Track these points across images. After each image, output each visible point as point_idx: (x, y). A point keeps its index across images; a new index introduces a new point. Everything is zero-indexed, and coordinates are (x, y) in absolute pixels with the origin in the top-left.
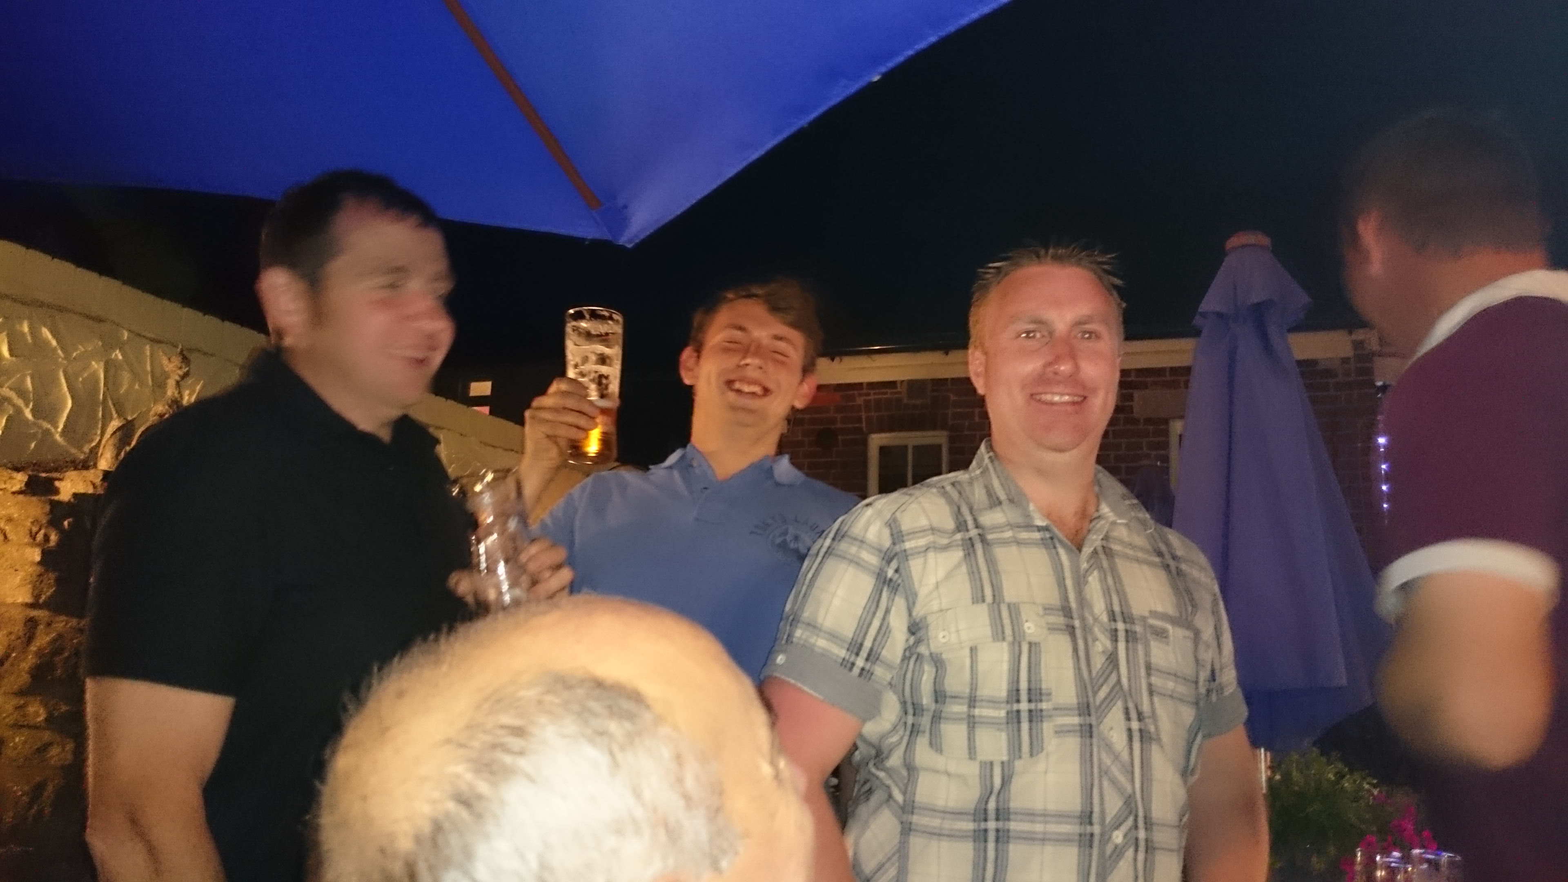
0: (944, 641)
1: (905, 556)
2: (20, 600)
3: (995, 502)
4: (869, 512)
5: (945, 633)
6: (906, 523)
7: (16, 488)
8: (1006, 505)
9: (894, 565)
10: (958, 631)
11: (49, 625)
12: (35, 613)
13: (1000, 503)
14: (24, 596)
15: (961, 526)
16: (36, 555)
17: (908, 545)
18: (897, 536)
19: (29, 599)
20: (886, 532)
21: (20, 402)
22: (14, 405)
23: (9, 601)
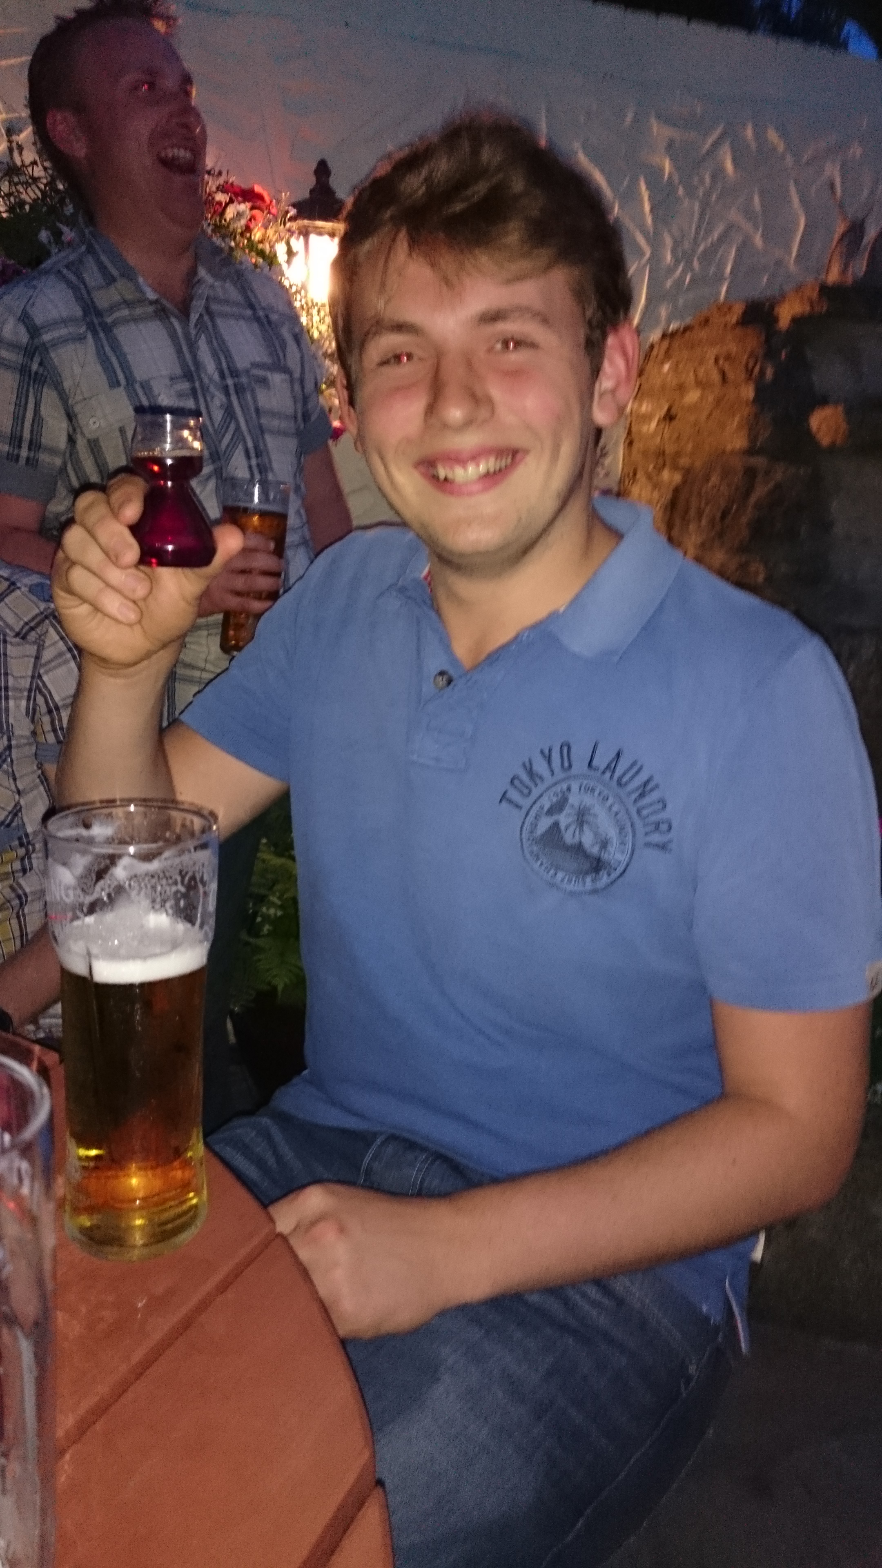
0: (95, 427)
1: (46, 348)
2: (738, 447)
3: (110, 280)
7: (734, 321)
8: (119, 281)
9: (37, 359)
10: (105, 416)
11: (767, 473)
12: (753, 461)
13: (114, 279)
14: (739, 442)
17: (46, 338)
18: (34, 331)
19: (745, 445)
21: (748, 227)
22: (743, 232)
23: (729, 447)
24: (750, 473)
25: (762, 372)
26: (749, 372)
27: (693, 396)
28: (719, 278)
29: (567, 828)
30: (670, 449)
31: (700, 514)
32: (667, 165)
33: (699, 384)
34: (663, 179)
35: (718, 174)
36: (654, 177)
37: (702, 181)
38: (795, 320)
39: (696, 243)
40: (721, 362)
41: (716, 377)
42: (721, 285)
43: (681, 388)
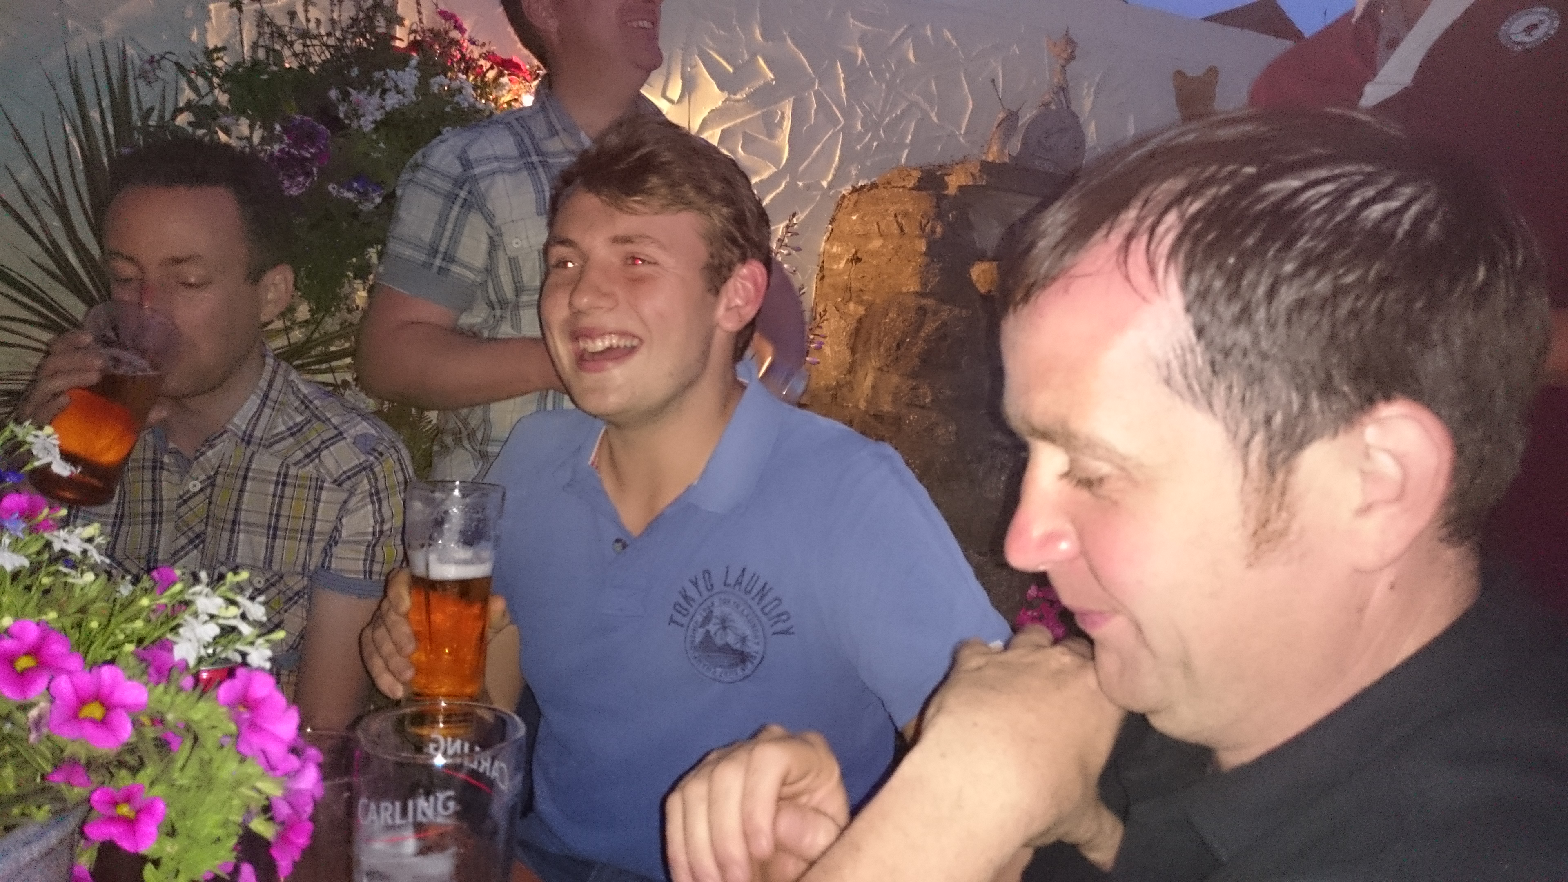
0: (516, 246)
1: (475, 179)
2: (912, 289)
3: (553, 133)
4: (443, 147)
5: (518, 240)
6: (473, 155)
7: (911, 185)
8: (562, 134)
9: (467, 187)
10: (527, 238)
11: (935, 313)
12: (924, 301)
13: (557, 133)
14: (913, 286)
15: (524, 154)
16: (922, 246)
17: (477, 171)
18: (467, 164)
19: (918, 288)
20: (457, 164)
21: (926, 106)
22: (922, 110)
23: (904, 290)
24: (922, 310)
25: (933, 231)
26: (922, 229)
27: (876, 243)
28: (901, 145)
29: (715, 634)
30: (855, 285)
31: (879, 343)
32: (860, 52)
33: (881, 234)
34: (856, 63)
35: (903, 61)
36: (849, 61)
37: (888, 66)
38: (961, 188)
39: (882, 117)
40: (899, 218)
41: (895, 229)
42: (903, 150)
43: (866, 236)
